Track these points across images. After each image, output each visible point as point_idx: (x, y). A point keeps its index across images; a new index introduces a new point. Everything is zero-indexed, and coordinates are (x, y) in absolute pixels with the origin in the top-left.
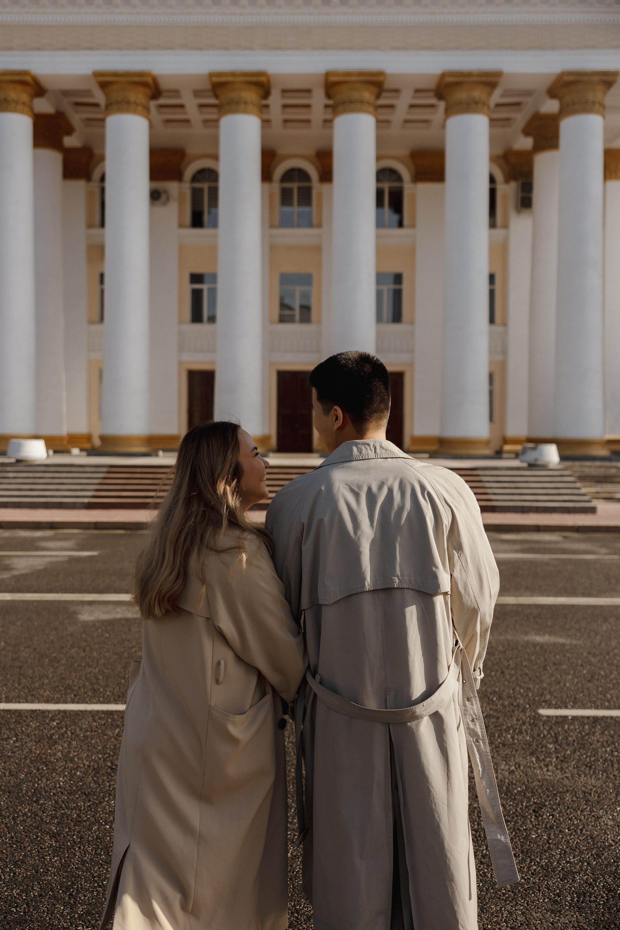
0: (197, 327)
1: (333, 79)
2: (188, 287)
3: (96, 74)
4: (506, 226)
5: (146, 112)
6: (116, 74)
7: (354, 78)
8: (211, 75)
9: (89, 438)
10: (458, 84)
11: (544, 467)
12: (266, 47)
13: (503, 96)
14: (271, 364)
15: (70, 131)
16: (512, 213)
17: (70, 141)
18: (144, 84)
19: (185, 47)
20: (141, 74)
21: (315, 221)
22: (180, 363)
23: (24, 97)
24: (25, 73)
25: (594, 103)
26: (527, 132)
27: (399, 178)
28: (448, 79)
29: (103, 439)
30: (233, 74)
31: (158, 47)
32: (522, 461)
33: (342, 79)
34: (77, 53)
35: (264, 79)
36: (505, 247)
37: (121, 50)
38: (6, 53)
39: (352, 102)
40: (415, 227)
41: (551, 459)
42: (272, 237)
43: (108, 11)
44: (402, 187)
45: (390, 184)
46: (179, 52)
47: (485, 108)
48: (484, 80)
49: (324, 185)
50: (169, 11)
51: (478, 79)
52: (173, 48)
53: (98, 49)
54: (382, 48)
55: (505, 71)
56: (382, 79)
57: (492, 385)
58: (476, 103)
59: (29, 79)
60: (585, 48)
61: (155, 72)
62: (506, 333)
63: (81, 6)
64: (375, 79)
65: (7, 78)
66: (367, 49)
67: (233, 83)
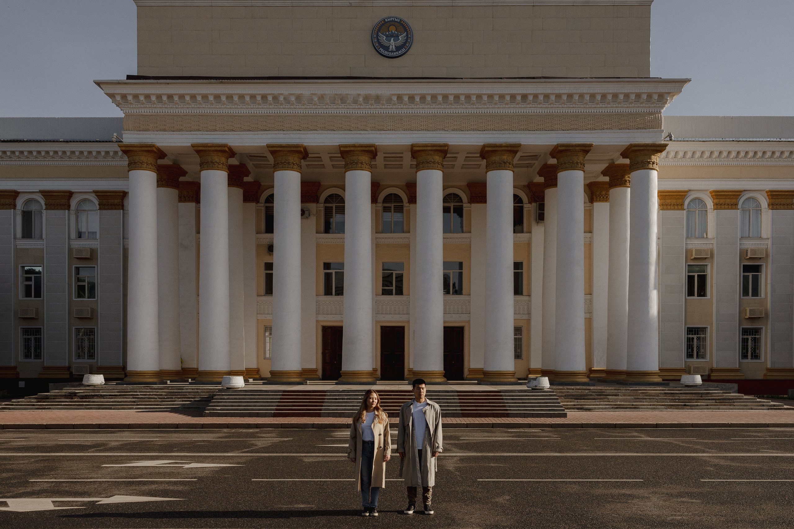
0: (329, 298)
1: (415, 149)
2: (322, 272)
3: (268, 146)
4: (530, 232)
5: (299, 168)
6: (281, 146)
7: (429, 148)
8: (340, 146)
9: (258, 371)
10: (494, 152)
11: (541, 390)
12: (374, 129)
13: (519, 160)
14: (377, 322)
16: (533, 224)
17: (247, 179)
18: (299, 152)
19: (324, 129)
20: (297, 146)
21: (405, 228)
22: (317, 321)
23: (223, 160)
24: (225, 146)
25: (577, 163)
26: (540, 174)
27: (461, 200)
28: (487, 149)
29: (272, 373)
30: (354, 146)
31: (308, 129)
32: (528, 387)
33: (421, 148)
34: (256, 133)
35: (373, 149)
36: (529, 245)
37: (284, 131)
38: (213, 133)
39: (428, 163)
40: (470, 232)
41: (545, 385)
42: (377, 239)
43: (276, 107)
44: (462, 206)
45: (454, 204)
46: (320, 132)
47: (511, 166)
48: (509, 149)
49: (411, 205)
50: (314, 107)
51: (506, 148)
52: (316, 130)
53: (269, 130)
54: (446, 129)
55: (522, 143)
56: (446, 148)
57: (521, 335)
58: (505, 163)
59: (227, 149)
60: (571, 129)
61: (305, 144)
62: (530, 301)
63: (259, 104)
64: (442, 148)
65: (213, 149)
66: (437, 130)
67: (354, 151)
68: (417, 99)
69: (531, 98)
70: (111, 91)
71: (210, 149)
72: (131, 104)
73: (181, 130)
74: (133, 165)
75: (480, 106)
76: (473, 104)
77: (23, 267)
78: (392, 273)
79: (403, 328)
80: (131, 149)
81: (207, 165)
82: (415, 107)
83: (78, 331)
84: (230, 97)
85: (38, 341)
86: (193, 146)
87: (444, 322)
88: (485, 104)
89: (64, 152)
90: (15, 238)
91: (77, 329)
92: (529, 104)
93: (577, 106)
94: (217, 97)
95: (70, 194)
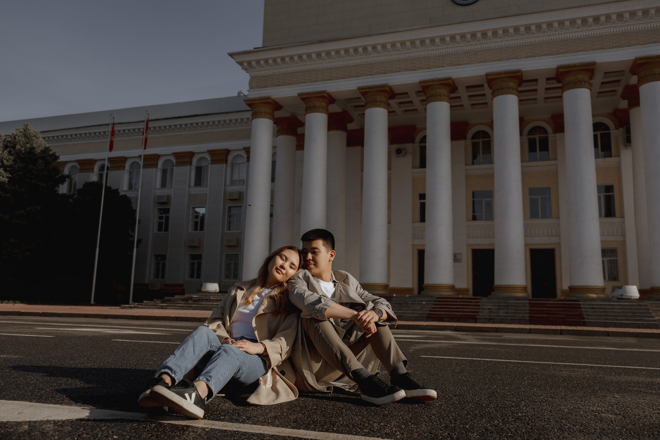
0: (423, 224)
1: (489, 77)
2: (418, 202)
3: (359, 89)
4: (619, 155)
5: (385, 105)
6: (369, 87)
7: (503, 76)
8: (420, 82)
10: (568, 72)
11: (630, 299)
12: (451, 65)
15: (351, 120)
16: (622, 147)
17: (351, 126)
18: (385, 91)
19: (407, 70)
20: (383, 87)
22: (414, 246)
23: (323, 104)
24: (324, 92)
25: (659, 74)
26: (624, 97)
27: (545, 132)
28: (561, 70)
30: (433, 81)
31: (393, 72)
33: (495, 77)
34: (349, 79)
35: (450, 81)
36: (619, 168)
37: (373, 75)
38: (315, 83)
39: (502, 89)
43: (366, 57)
45: (540, 135)
46: (403, 73)
47: (587, 84)
48: (584, 68)
50: (397, 53)
51: (581, 68)
52: (400, 71)
53: (360, 76)
54: (519, 58)
55: (597, 62)
56: (520, 74)
57: (616, 257)
58: (580, 82)
59: (326, 95)
60: (650, 43)
61: (390, 84)
62: (624, 223)
63: (352, 56)
64: (515, 74)
65: (315, 95)
66: (510, 59)
67: (432, 85)
68: (490, 34)
69: (603, 19)
70: (240, 60)
71: (312, 96)
72: (255, 68)
73: (291, 84)
74: (255, 115)
75: (551, 34)
76: (545, 32)
77: (194, 208)
80: (253, 102)
81: (310, 109)
82: (489, 41)
83: (228, 256)
84: (328, 53)
85: (199, 264)
86: (299, 95)
88: (556, 31)
89: (225, 121)
90: (189, 186)
91: (227, 255)
92: (602, 24)
93: (654, 20)
94: (319, 55)
95: (228, 152)
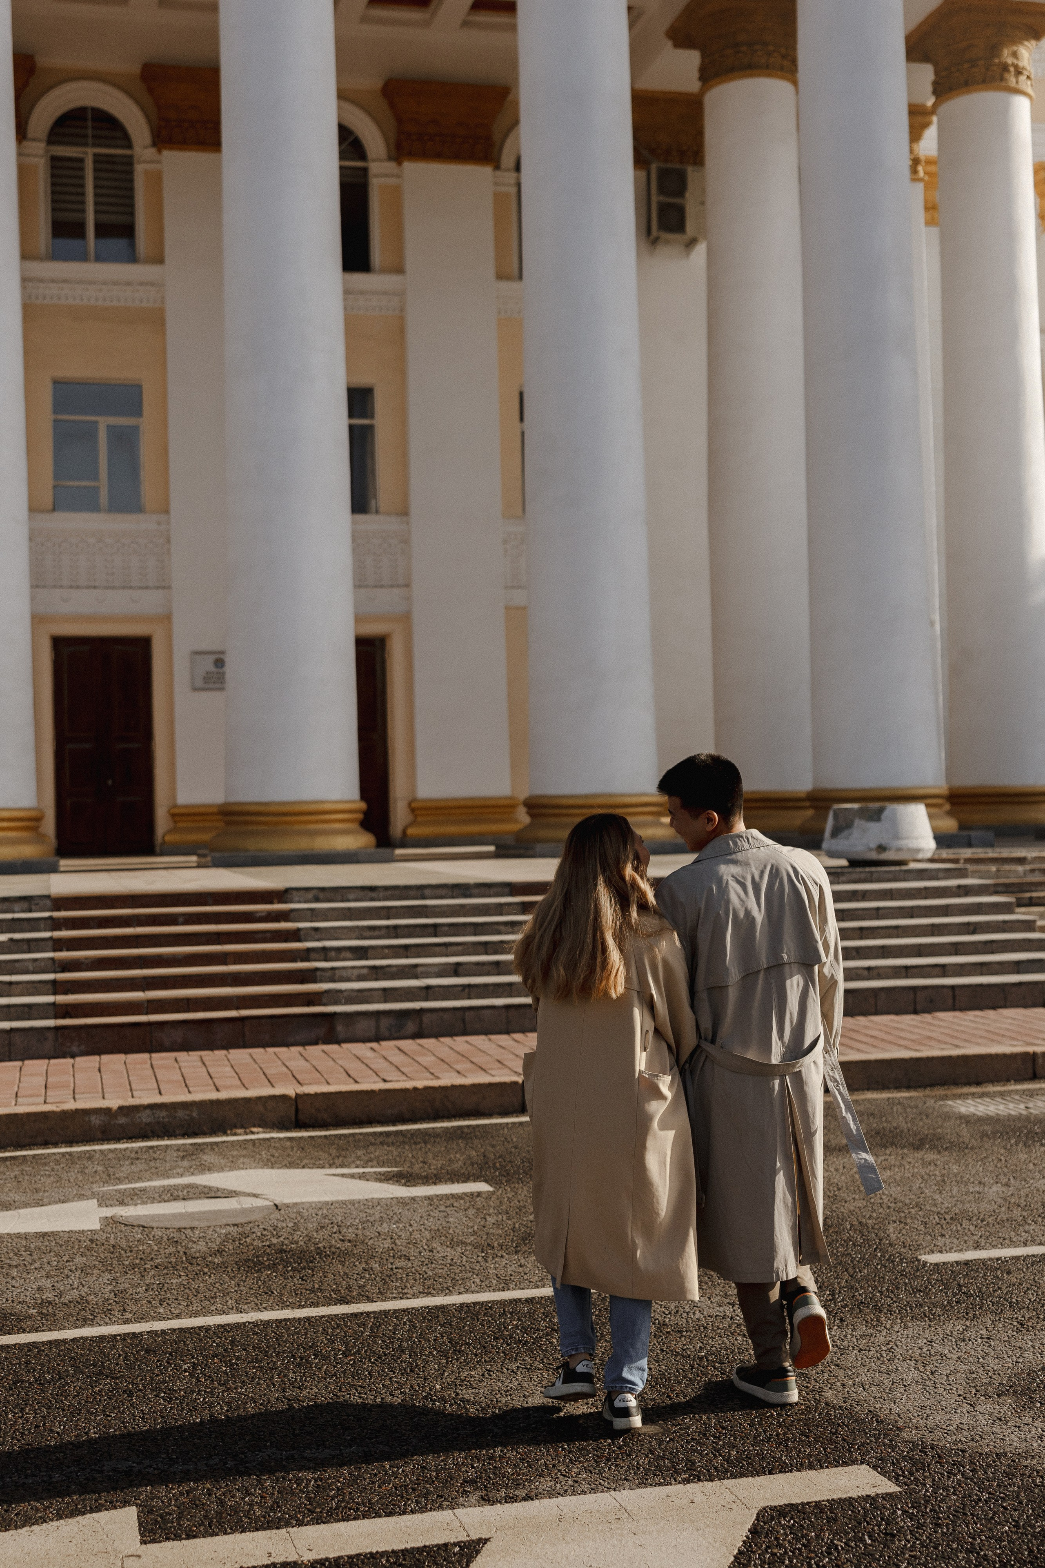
40: (399, 270)
41: (913, 844)
42: (29, 284)
44: (365, 170)
49: (166, 153)
78: (96, 422)
79: (143, 644)
87: (359, 619)
